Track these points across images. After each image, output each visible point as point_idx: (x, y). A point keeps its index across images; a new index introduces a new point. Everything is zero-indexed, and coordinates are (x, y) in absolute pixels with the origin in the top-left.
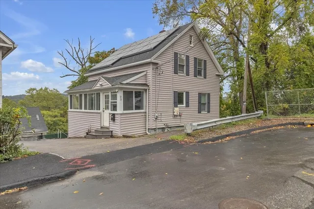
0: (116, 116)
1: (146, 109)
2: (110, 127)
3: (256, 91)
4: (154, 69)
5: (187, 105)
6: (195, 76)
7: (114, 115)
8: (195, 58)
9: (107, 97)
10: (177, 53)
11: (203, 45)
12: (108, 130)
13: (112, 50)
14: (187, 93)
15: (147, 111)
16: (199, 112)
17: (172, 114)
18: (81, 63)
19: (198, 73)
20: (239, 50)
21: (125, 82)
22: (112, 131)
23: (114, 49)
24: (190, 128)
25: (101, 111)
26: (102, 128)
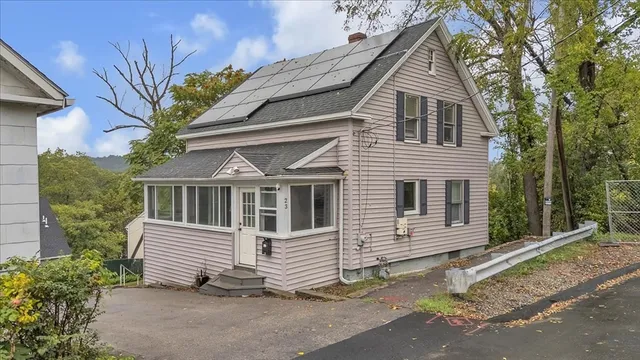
0: (274, 244)
1: (338, 224)
2: (259, 268)
3: (570, 173)
4: (357, 134)
5: (424, 212)
6: (439, 143)
7: (268, 241)
8: (438, 100)
9: (248, 198)
10: (403, 93)
11: (457, 72)
12: (252, 276)
13: (226, 69)
14: (424, 183)
15: (341, 229)
16: (448, 225)
17: (393, 233)
18: (152, 97)
19: (444, 136)
20: (523, 72)
21: (294, 166)
22: (263, 278)
23: (230, 67)
24: (463, 280)
25: (233, 228)
26: (235, 267)
